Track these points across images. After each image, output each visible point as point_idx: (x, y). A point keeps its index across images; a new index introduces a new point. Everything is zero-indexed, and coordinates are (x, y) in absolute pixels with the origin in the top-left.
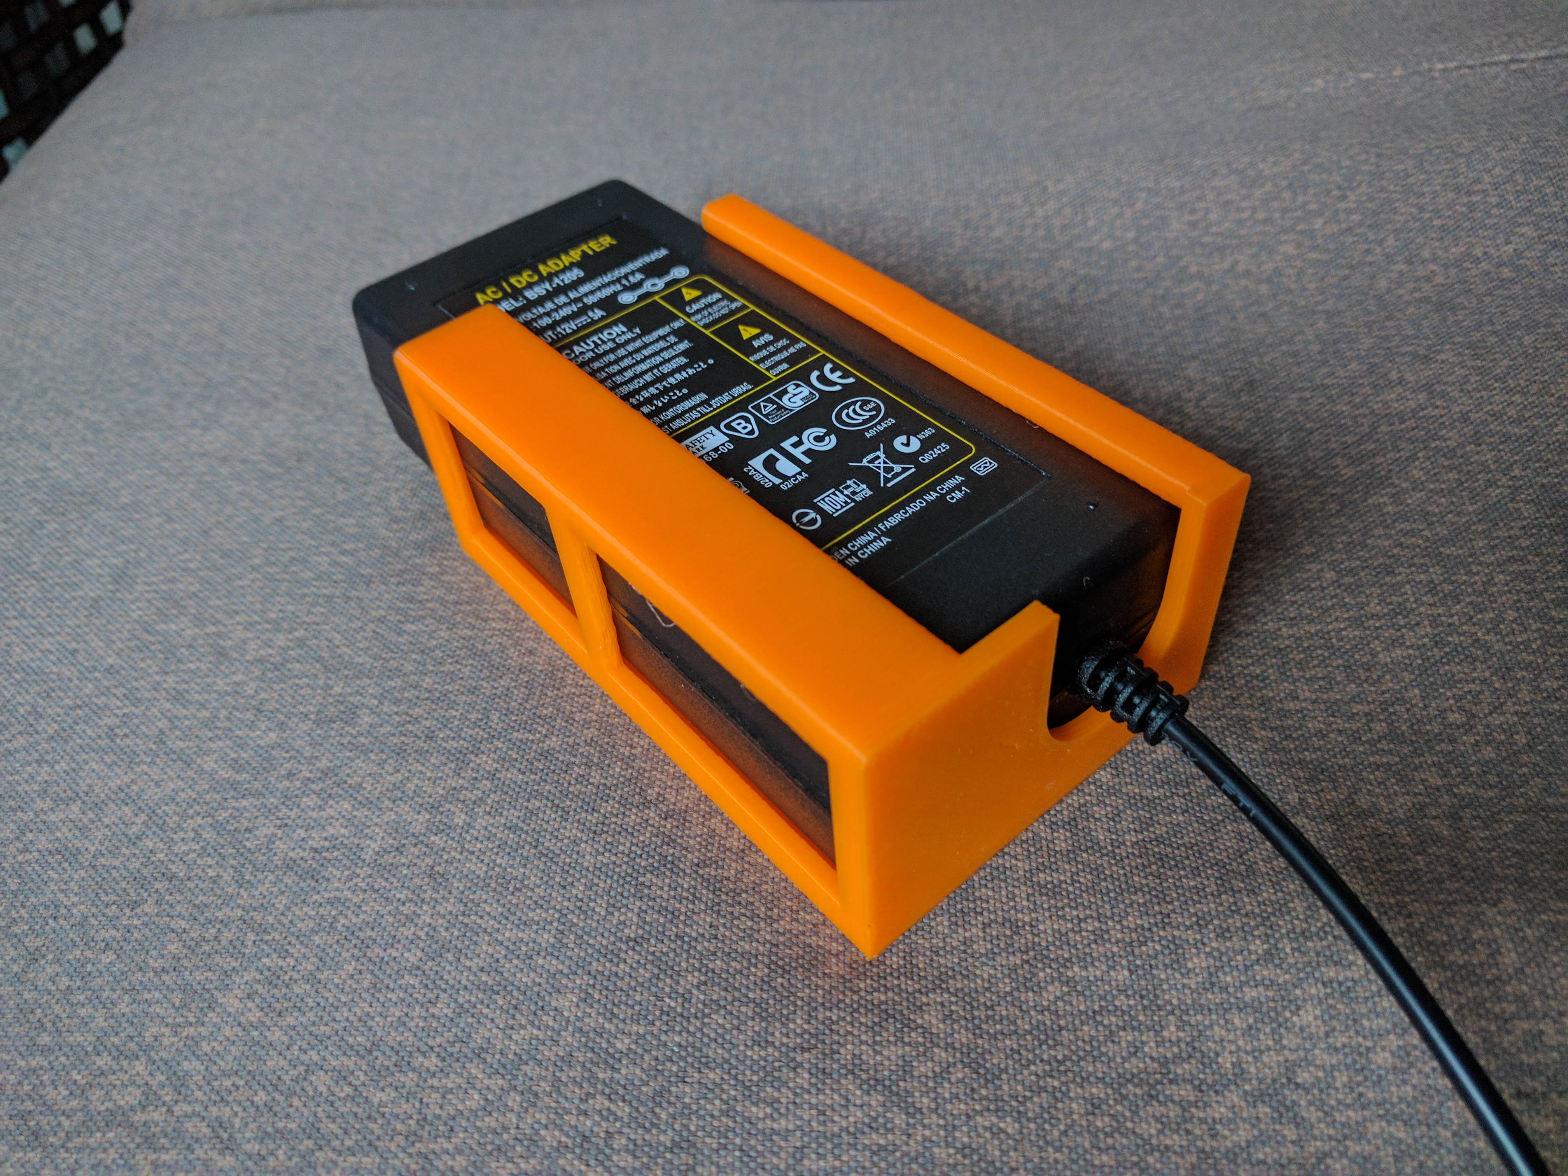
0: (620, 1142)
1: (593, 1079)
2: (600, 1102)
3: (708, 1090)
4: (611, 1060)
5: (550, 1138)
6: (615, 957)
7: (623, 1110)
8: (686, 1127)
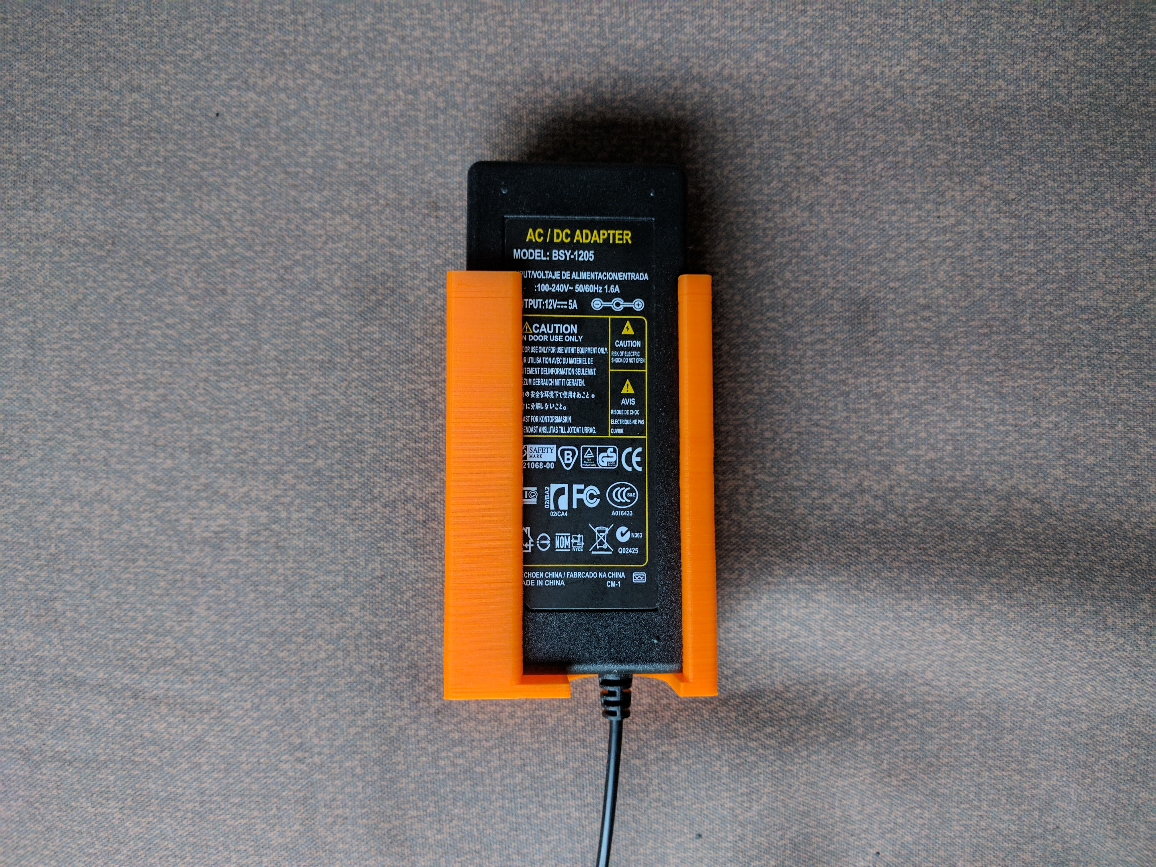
0: (386, 668)
1: (371, 643)
2: (376, 652)
3: (421, 643)
4: (378, 635)
5: (357, 668)
6: (372, 586)
7: (386, 655)
8: (413, 659)
